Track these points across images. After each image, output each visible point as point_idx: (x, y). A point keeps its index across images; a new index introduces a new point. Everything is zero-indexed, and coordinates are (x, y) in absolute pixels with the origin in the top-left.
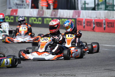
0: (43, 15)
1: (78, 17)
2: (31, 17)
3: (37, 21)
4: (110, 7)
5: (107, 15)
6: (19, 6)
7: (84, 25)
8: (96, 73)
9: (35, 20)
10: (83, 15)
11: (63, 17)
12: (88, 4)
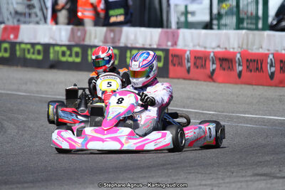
0: (84, 40)
1: (172, 46)
2: (54, 45)
3: (70, 55)
4: (249, 21)
5: (245, 42)
6: (22, 19)
7: (189, 64)
8: (234, 182)
9: (64, 54)
10: (184, 40)
11: (134, 46)
12: (193, 13)
